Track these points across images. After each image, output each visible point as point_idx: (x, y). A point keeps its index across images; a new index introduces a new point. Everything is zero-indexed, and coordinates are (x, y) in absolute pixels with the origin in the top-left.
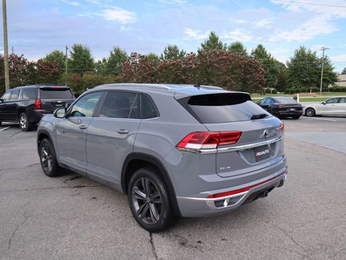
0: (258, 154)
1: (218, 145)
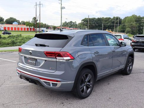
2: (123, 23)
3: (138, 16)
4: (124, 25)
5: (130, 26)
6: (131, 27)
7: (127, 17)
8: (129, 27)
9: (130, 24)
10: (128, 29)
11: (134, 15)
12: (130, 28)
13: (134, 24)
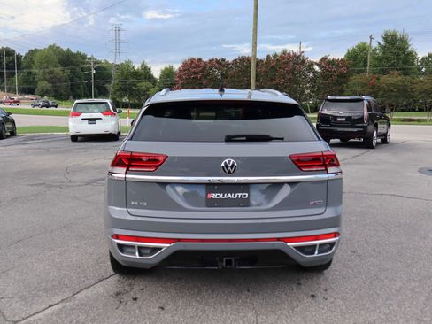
0: (214, 196)
1: (127, 170)
2: (27, 67)
3: (65, 48)
4: (30, 73)
5: (48, 77)
6: (52, 78)
7: (36, 50)
8: (46, 80)
9: (47, 70)
10: (43, 85)
11: (54, 45)
12: (48, 81)
13: (58, 70)
